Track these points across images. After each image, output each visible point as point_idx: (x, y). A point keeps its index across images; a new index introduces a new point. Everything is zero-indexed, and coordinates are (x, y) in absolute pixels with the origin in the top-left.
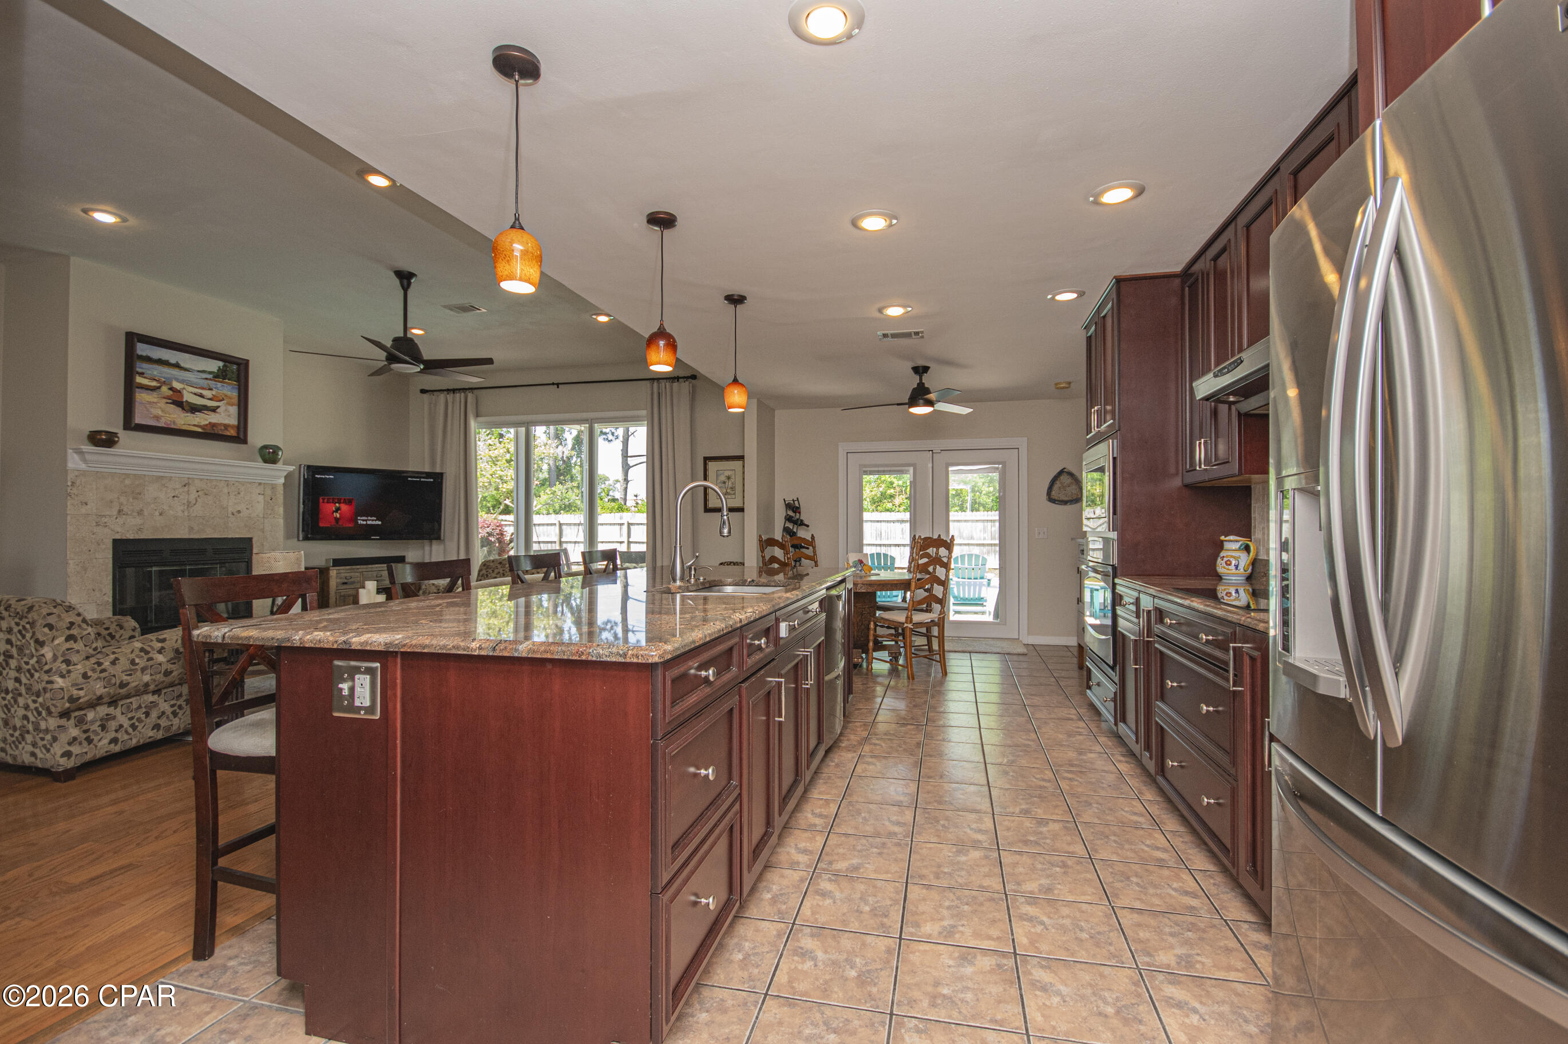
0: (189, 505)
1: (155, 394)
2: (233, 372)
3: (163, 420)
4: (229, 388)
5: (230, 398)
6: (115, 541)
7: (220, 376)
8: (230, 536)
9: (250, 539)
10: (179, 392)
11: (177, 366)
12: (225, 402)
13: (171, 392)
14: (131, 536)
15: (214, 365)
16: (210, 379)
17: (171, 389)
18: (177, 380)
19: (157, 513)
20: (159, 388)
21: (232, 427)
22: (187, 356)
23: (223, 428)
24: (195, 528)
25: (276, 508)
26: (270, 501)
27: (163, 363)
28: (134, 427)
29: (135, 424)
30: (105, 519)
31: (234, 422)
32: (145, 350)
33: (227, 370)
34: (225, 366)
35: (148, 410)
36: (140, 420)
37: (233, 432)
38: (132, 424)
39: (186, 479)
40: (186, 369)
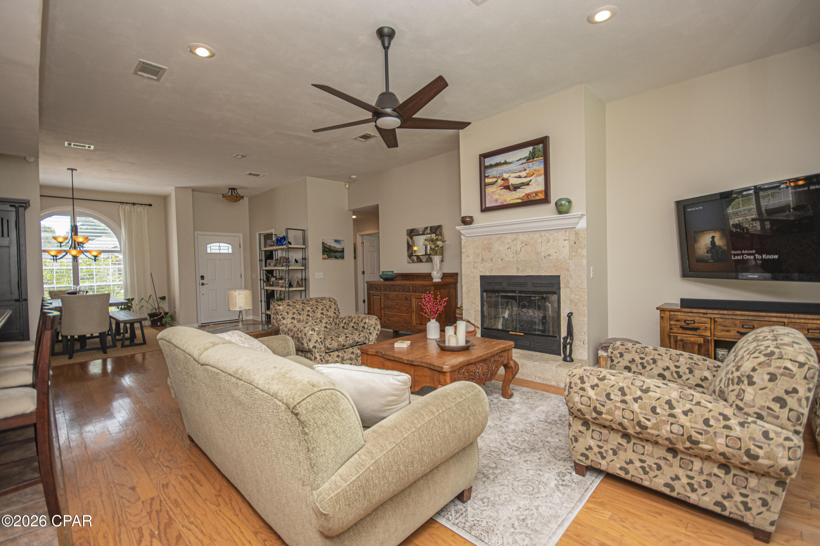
0: (517, 253)
1: (495, 186)
2: (539, 151)
3: (499, 201)
4: (537, 163)
5: (539, 171)
6: (482, 277)
7: (532, 157)
8: (543, 274)
9: (559, 277)
10: (507, 179)
11: (506, 163)
12: (535, 175)
13: (503, 182)
14: (488, 274)
15: (526, 152)
16: (525, 163)
17: (503, 180)
18: (506, 172)
19: (500, 260)
20: (497, 181)
21: (540, 192)
22: (510, 153)
23: (534, 195)
24: (521, 268)
25: (579, 250)
26: (574, 245)
27: (497, 165)
28: (485, 210)
29: (486, 208)
30: (476, 265)
31: (542, 188)
32: (488, 161)
33: (535, 151)
34: (534, 149)
35: (492, 197)
36: (488, 205)
37: (541, 196)
38: (483, 208)
39: (514, 236)
40: (510, 163)
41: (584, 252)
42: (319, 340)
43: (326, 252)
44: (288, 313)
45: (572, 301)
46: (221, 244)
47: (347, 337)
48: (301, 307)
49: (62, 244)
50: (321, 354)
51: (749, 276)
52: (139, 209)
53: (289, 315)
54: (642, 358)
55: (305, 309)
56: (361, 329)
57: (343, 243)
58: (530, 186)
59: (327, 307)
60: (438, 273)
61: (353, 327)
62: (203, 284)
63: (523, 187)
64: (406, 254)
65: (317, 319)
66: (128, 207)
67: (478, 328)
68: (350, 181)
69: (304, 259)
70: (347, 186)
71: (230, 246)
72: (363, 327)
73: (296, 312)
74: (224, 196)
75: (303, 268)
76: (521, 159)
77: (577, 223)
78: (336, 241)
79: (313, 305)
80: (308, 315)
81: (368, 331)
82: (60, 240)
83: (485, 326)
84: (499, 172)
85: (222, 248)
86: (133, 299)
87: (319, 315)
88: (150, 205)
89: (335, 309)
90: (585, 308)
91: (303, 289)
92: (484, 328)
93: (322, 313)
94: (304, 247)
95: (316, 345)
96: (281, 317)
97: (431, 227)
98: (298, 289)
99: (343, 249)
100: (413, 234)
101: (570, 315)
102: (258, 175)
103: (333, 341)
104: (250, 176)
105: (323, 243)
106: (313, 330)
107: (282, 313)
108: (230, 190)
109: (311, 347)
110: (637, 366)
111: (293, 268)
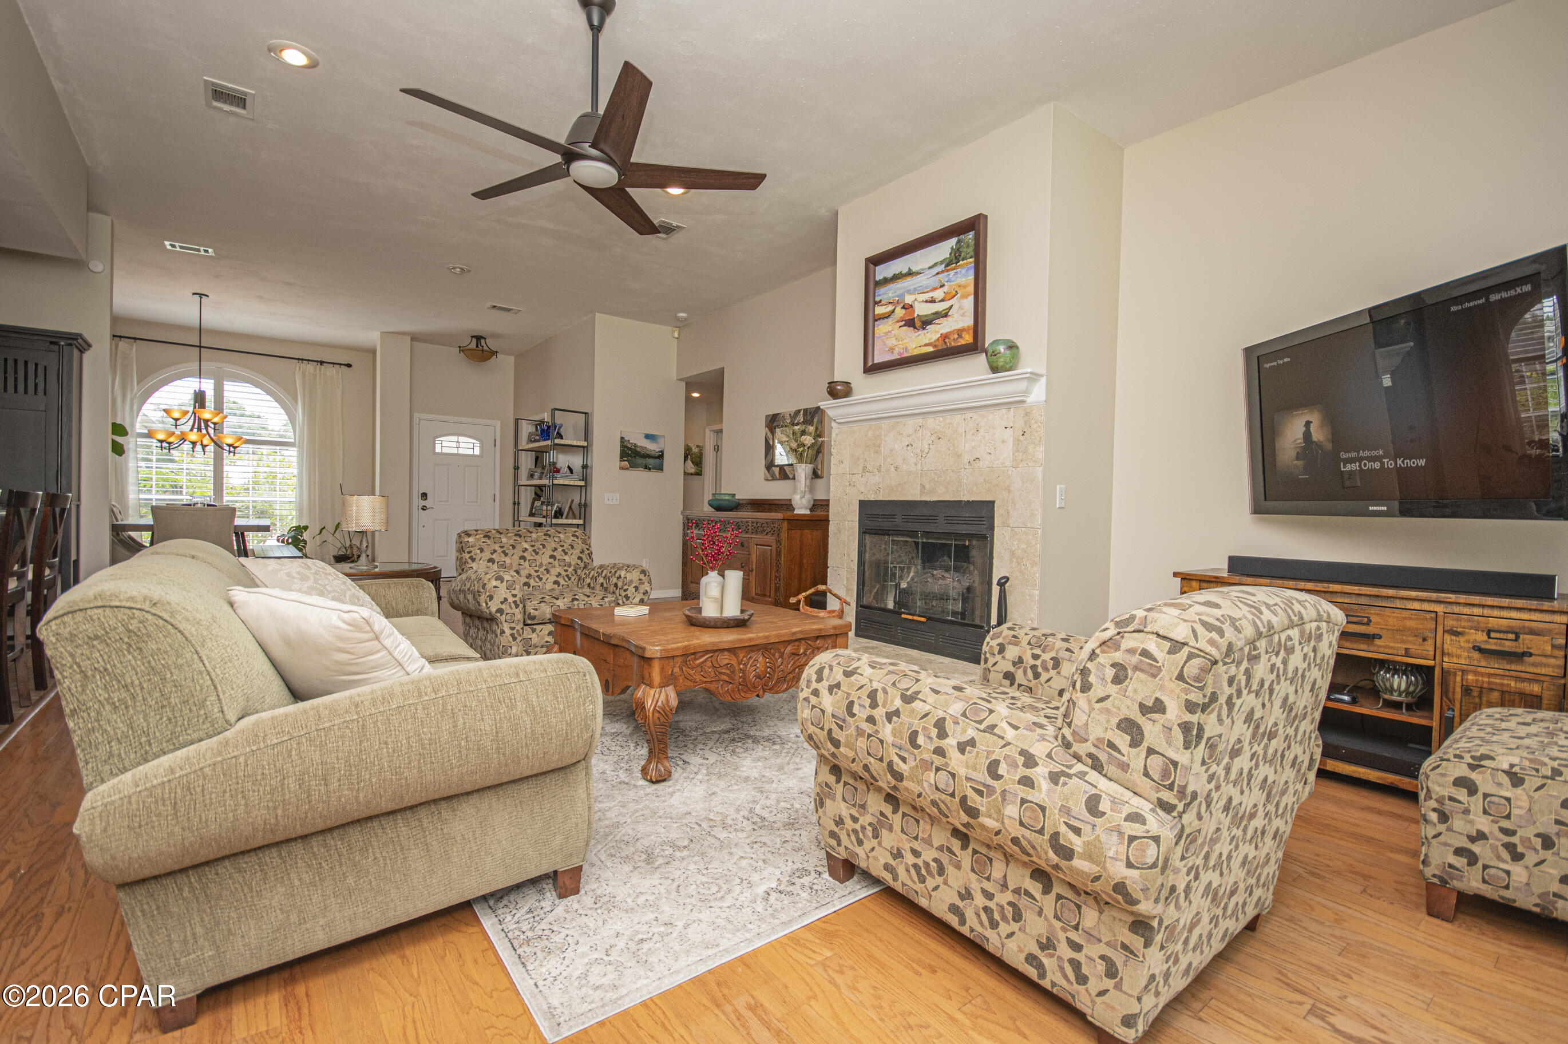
0: (922, 455)
1: (890, 321)
2: (968, 246)
3: (896, 352)
4: (964, 271)
5: (965, 287)
6: (861, 502)
7: (955, 259)
8: (965, 499)
9: (993, 502)
10: (911, 306)
11: (910, 274)
12: (959, 295)
13: (903, 311)
14: (872, 498)
15: (944, 249)
16: (942, 272)
17: (903, 307)
18: (909, 292)
19: (893, 469)
20: (893, 311)
21: (967, 330)
22: (918, 254)
23: (956, 336)
24: (927, 486)
25: (1031, 447)
26: (1022, 438)
27: (897, 277)
28: (871, 369)
29: (874, 364)
30: (854, 478)
31: (969, 322)
32: (883, 272)
33: (961, 247)
34: (959, 242)
35: (884, 344)
36: (879, 358)
37: (968, 339)
38: (870, 364)
39: (919, 421)
40: (918, 273)
41: (1039, 452)
42: (511, 599)
43: (628, 455)
44: (482, 550)
45: (1013, 554)
46: (461, 439)
47: (573, 600)
48: (512, 542)
49: (179, 423)
50: (513, 625)
51: (1371, 508)
52: (330, 371)
53: (483, 554)
54: (1035, 657)
55: (517, 546)
56: (612, 588)
57: (661, 440)
58: (949, 319)
59: (566, 546)
60: (801, 498)
61: (602, 585)
62: (424, 508)
63: (937, 321)
64: (763, 462)
65: (541, 565)
66: (310, 368)
67: (848, 604)
68: (681, 325)
69: (585, 467)
70: (676, 335)
71: (477, 443)
72: (616, 585)
73: (499, 550)
74: (462, 349)
75: (582, 483)
76: (935, 265)
77: (1027, 392)
78: (648, 437)
79: (537, 540)
80: (523, 558)
81: (624, 594)
82: (176, 415)
83: (865, 601)
84: (899, 292)
85: (461, 445)
86: (306, 528)
87: (545, 559)
88: (349, 366)
89: (582, 552)
90: (1035, 569)
91: (581, 522)
92: (862, 606)
93: (552, 557)
94: (585, 444)
95: (503, 607)
96: (467, 556)
97: (806, 410)
98: (570, 521)
99: (662, 452)
100: (775, 424)
101: (1003, 583)
102: (509, 310)
103: (543, 604)
104: (494, 311)
105: (622, 438)
106: (500, 579)
107: (471, 549)
108: (474, 340)
109: (493, 610)
110: (1025, 672)
111: (561, 482)
